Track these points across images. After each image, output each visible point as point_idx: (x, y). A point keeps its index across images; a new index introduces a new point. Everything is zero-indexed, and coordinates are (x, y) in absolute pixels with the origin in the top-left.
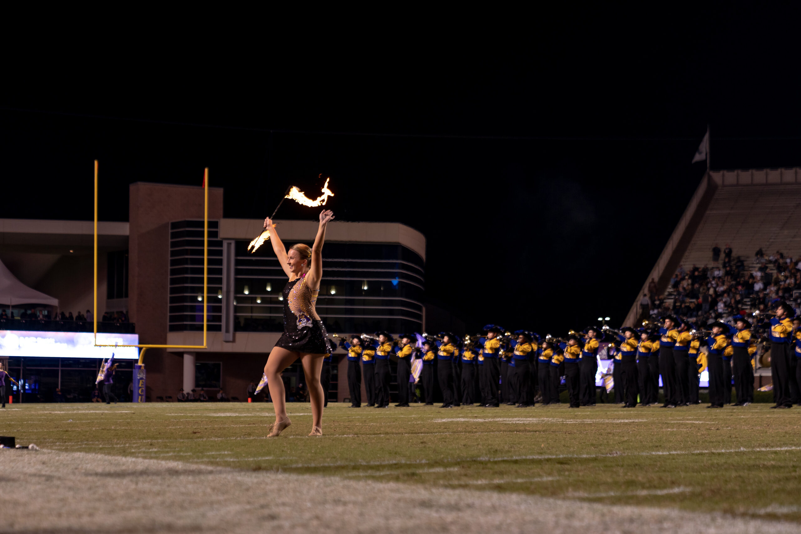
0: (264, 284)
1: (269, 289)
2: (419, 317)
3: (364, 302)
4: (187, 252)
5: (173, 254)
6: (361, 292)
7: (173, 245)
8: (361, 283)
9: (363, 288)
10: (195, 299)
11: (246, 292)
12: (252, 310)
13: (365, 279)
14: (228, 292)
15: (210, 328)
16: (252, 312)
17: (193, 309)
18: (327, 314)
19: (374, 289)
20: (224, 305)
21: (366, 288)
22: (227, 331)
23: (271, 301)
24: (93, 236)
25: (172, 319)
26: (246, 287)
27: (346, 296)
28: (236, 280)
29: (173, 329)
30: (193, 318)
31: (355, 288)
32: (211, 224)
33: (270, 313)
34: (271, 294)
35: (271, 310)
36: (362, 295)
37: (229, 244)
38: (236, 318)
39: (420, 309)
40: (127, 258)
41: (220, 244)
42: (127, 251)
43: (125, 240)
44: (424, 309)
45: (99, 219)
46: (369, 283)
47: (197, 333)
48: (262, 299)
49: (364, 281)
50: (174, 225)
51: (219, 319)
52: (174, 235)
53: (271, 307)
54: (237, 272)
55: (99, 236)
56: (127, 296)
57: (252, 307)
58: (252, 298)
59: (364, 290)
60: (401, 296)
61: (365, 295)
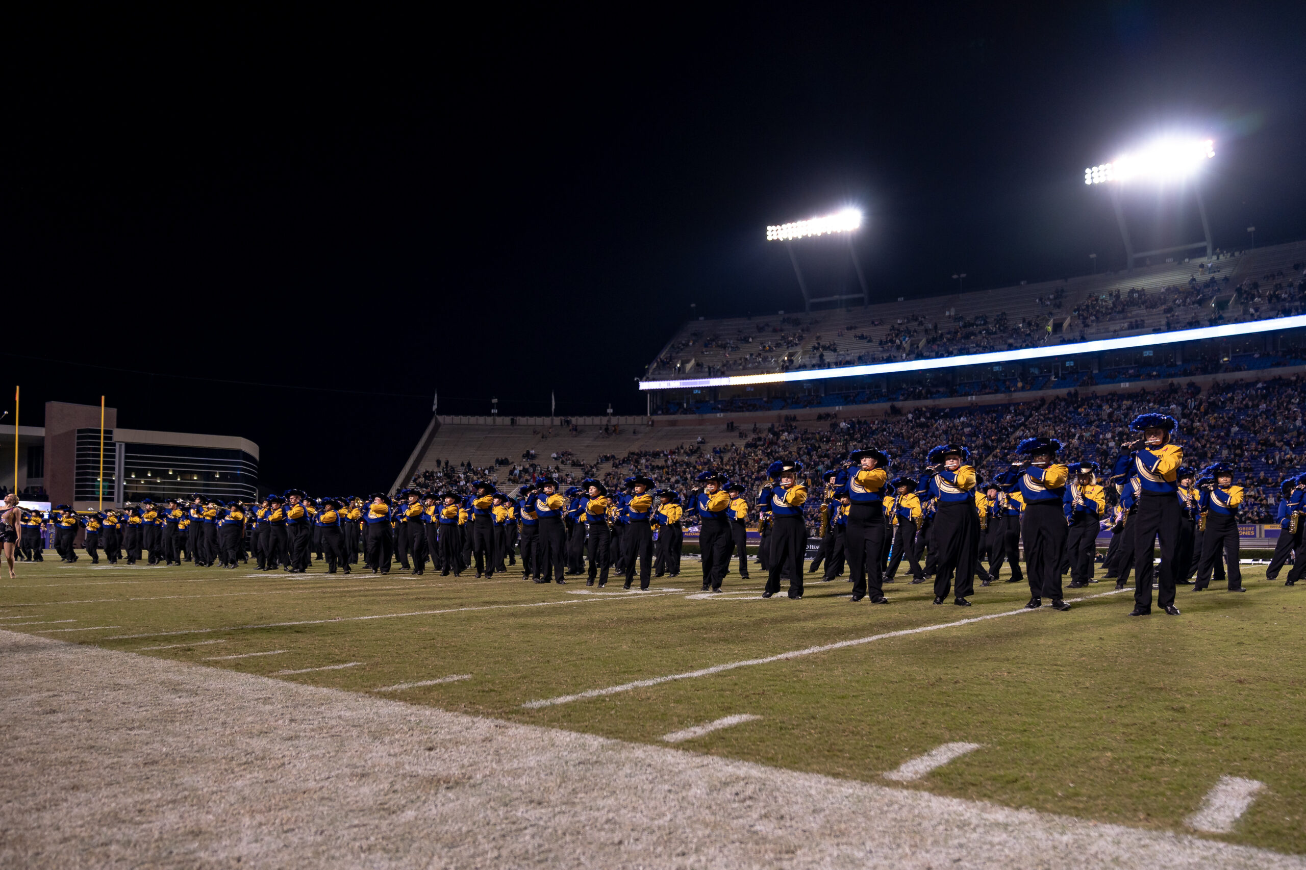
0: (146, 471)
1: (150, 475)
2: (254, 495)
3: (216, 486)
4: (89, 449)
5: (78, 450)
6: (214, 479)
7: (78, 444)
8: (215, 473)
9: (216, 476)
10: (95, 480)
11: (133, 476)
13: (218, 471)
14: (119, 477)
15: (104, 499)
16: (137, 490)
17: (93, 486)
19: (223, 477)
20: (116, 485)
21: (218, 476)
22: (118, 501)
23: (151, 483)
24: (14, 435)
25: (77, 493)
26: (133, 473)
27: (204, 481)
28: (126, 469)
29: (77, 499)
30: (93, 493)
31: (210, 476)
32: (105, 432)
34: (151, 478)
35: (150, 489)
36: (215, 481)
37: (120, 446)
38: (125, 493)
39: (255, 491)
40: (43, 451)
41: (114, 445)
42: (43, 447)
43: (42, 439)
44: (257, 491)
45: (20, 424)
46: (220, 474)
47: (96, 502)
48: (145, 481)
50: (79, 431)
51: (112, 493)
52: (79, 438)
53: (151, 487)
54: (126, 463)
55: (19, 436)
56: (42, 476)
57: (137, 487)
58: (137, 480)
60: (242, 482)
61: (217, 481)
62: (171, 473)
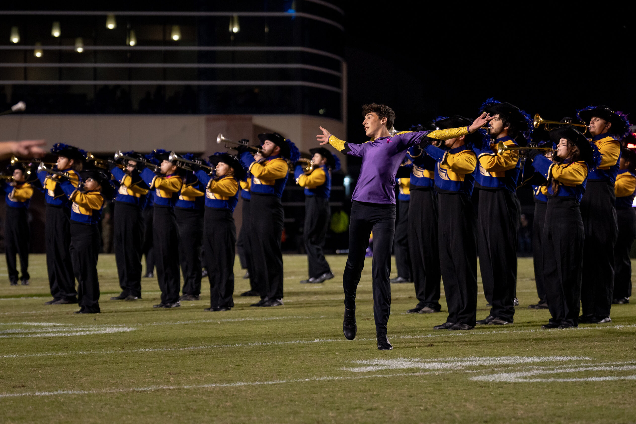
0: (47, 24)
1: (56, 34)
2: (337, 82)
3: (233, 57)
6: (227, 38)
8: (228, 21)
9: (230, 29)
11: (15, 40)
12: (26, 73)
13: (235, 15)
16: (26, 79)
18: (165, 79)
21: (235, 30)
26: (15, 30)
27: (200, 45)
31: (217, 31)
33: (60, 79)
34: (60, 44)
35: (61, 74)
36: (227, 43)
39: (337, 67)
44: (344, 66)
46: (242, 22)
48: (44, 52)
49: (232, 17)
53: (60, 69)
57: (25, 69)
58: (26, 51)
59: (233, 32)
60: (303, 45)
61: (234, 44)
62: (111, 26)
